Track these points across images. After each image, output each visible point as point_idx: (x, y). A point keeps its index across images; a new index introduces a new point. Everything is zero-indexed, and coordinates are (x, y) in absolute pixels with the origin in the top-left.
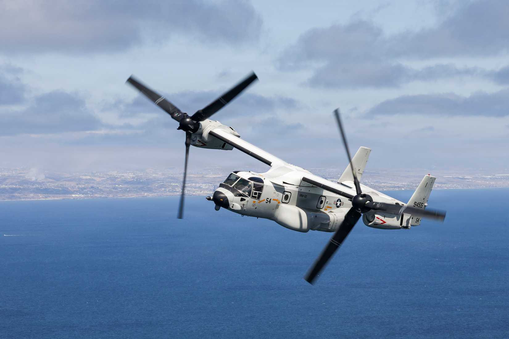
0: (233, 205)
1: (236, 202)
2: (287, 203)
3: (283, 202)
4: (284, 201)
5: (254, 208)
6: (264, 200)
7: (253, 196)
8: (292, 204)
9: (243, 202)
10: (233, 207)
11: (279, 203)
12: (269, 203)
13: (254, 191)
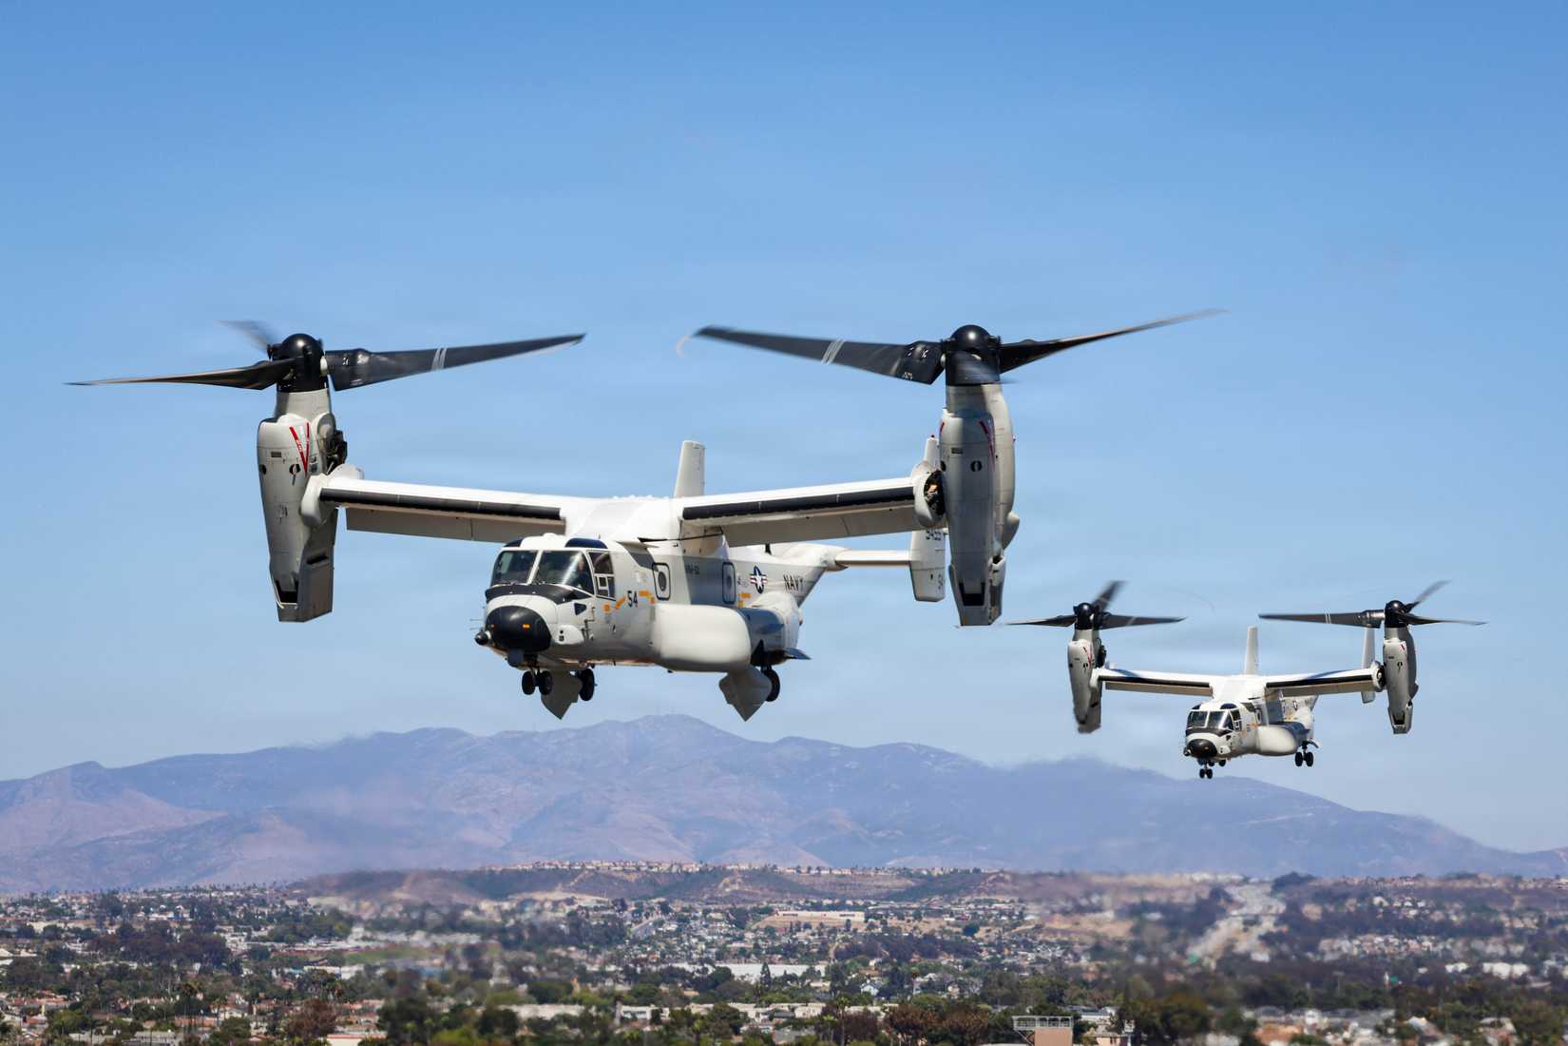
0: (562, 632)
1: (567, 622)
2: (667, 599)
3: (660, 599)
4: (661, 594)
5: (609, 627)
6: (624, 600)
7: (600, 592)
8: (677, 602)
9: (584, 615)
10: (562, 638)
11: (653, 601)
12: (634, 605)
13: (599, 576)
